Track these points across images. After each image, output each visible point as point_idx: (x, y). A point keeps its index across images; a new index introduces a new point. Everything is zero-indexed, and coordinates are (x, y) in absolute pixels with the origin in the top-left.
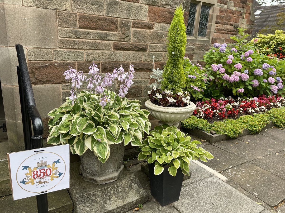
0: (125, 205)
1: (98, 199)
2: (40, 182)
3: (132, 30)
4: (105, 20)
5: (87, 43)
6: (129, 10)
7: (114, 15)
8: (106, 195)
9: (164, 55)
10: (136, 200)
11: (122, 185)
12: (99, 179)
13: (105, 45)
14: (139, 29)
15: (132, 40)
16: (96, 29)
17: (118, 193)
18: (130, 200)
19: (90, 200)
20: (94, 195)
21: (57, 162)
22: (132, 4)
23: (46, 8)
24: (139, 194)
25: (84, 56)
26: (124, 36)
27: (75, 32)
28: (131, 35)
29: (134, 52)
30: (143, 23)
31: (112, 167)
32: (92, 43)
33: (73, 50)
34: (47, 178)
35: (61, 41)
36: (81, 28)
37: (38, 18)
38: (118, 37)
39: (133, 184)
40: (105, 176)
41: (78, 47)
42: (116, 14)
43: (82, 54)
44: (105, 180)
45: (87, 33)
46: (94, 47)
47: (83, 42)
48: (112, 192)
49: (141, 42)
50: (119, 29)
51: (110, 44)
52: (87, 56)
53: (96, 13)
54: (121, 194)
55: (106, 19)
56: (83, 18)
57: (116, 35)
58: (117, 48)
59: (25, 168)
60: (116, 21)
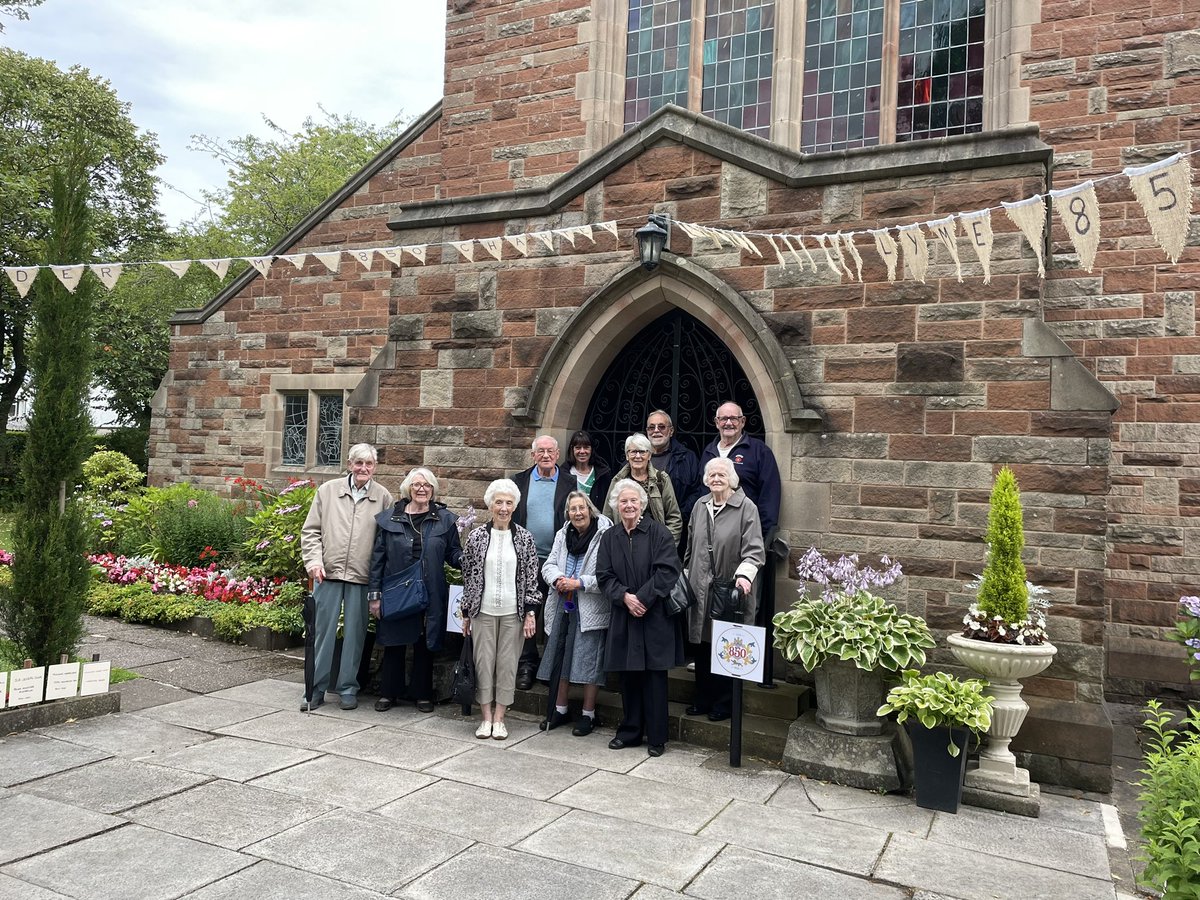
0: (854, 772)
1: (818, 746)
2: (735, 662)
3: (957, 505)
4: (903, 491)
5: (872, 526)
6: (949, 474)
7: (920, 483)
8: (831, 746)
9: (1042, 552)
10: (876, 776)
11: (861, 745)
12: (829, 721)
13: (904, 530)
14: (972, 504)
15: (958, 522)
16: (888, 506)
17: (851, 752)
18: (864, 769)
19: (806, 740)
20: (814, 737)
21: (752, 644)
22: (957, 464)
23: (818, 482)
24: (884, 769)
25: (868, 545)
26: (939, 516)
27: (854, 511)
28: (956, 514)
29: (964, 543)
30: (980, 493)
31: (849, 708)
32: (880, 526)
33: (851, 536)
34: (741, 661)
35: (834, 522)
36: (862, 504)
37: (807, 494)
38: (928, 517)
39: (880, 752)
40: (837, 719)
41: (857, 532)
42: (926, 482)
43: (864, 543)
44: (836, 726)
45: (872, 512)
46: (885, 532)
47: (865, 524)
48: (842, 746)
49: (979, 525)
50: (930, 504)
51: (912, 529)
52: (872, 545)
53: (887, 483)
54: (853, 756)
55: (906, 490)
56: (867, 491)
57: (924, 515)
58: (925, 535)
59: (724, 640)
60: (925, 492)
